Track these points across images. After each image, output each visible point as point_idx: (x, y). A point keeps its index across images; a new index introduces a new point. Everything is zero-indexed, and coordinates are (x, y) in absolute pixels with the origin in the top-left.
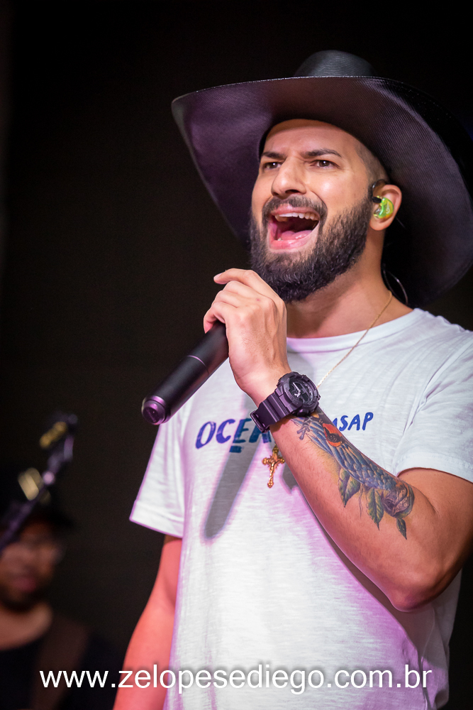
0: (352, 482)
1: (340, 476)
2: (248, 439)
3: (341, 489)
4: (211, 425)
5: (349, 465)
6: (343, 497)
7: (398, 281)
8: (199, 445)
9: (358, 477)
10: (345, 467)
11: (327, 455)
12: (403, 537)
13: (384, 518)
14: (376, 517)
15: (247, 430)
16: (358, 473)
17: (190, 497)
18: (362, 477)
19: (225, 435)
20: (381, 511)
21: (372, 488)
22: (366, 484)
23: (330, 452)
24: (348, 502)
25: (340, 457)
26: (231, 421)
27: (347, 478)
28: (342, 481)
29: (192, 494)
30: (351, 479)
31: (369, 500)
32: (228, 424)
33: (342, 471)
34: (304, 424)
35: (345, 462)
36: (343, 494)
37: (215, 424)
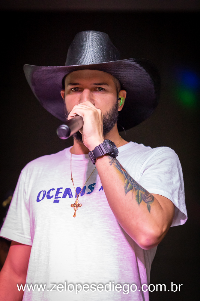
0: (130, 185)
1: (125, 182)
2: (62, 196)
3: (125, 187)
4: (44, 192)
5: (129, 179)
6: (125, 191)
7: (123, 128)
8: (38, 200)
9: (132, 184)
10: (128, 179)
11: (120, 173)
12: (149, 212)
13: (142, 202)
14: (139, 202)
15: (61, 192)
16: (133, 183)
17: (35, 223)
18: (134, 185)
19: (51, 195)
20: (141, 199)
21: (138, 190)
22: (136, 188)
23: (122, 172)
24: (127, 193)
25: (126, 175)
26: (53, 189)
27: (128, 183)
28: (126, 184)
29: (36, 222)
30: (129, 184)
31: (136, 194)
32: (52, 190)
33: (126, 180)
34: (112, 160)
35: (128, 178)
36: (126, 190)
37: (45, 191)
